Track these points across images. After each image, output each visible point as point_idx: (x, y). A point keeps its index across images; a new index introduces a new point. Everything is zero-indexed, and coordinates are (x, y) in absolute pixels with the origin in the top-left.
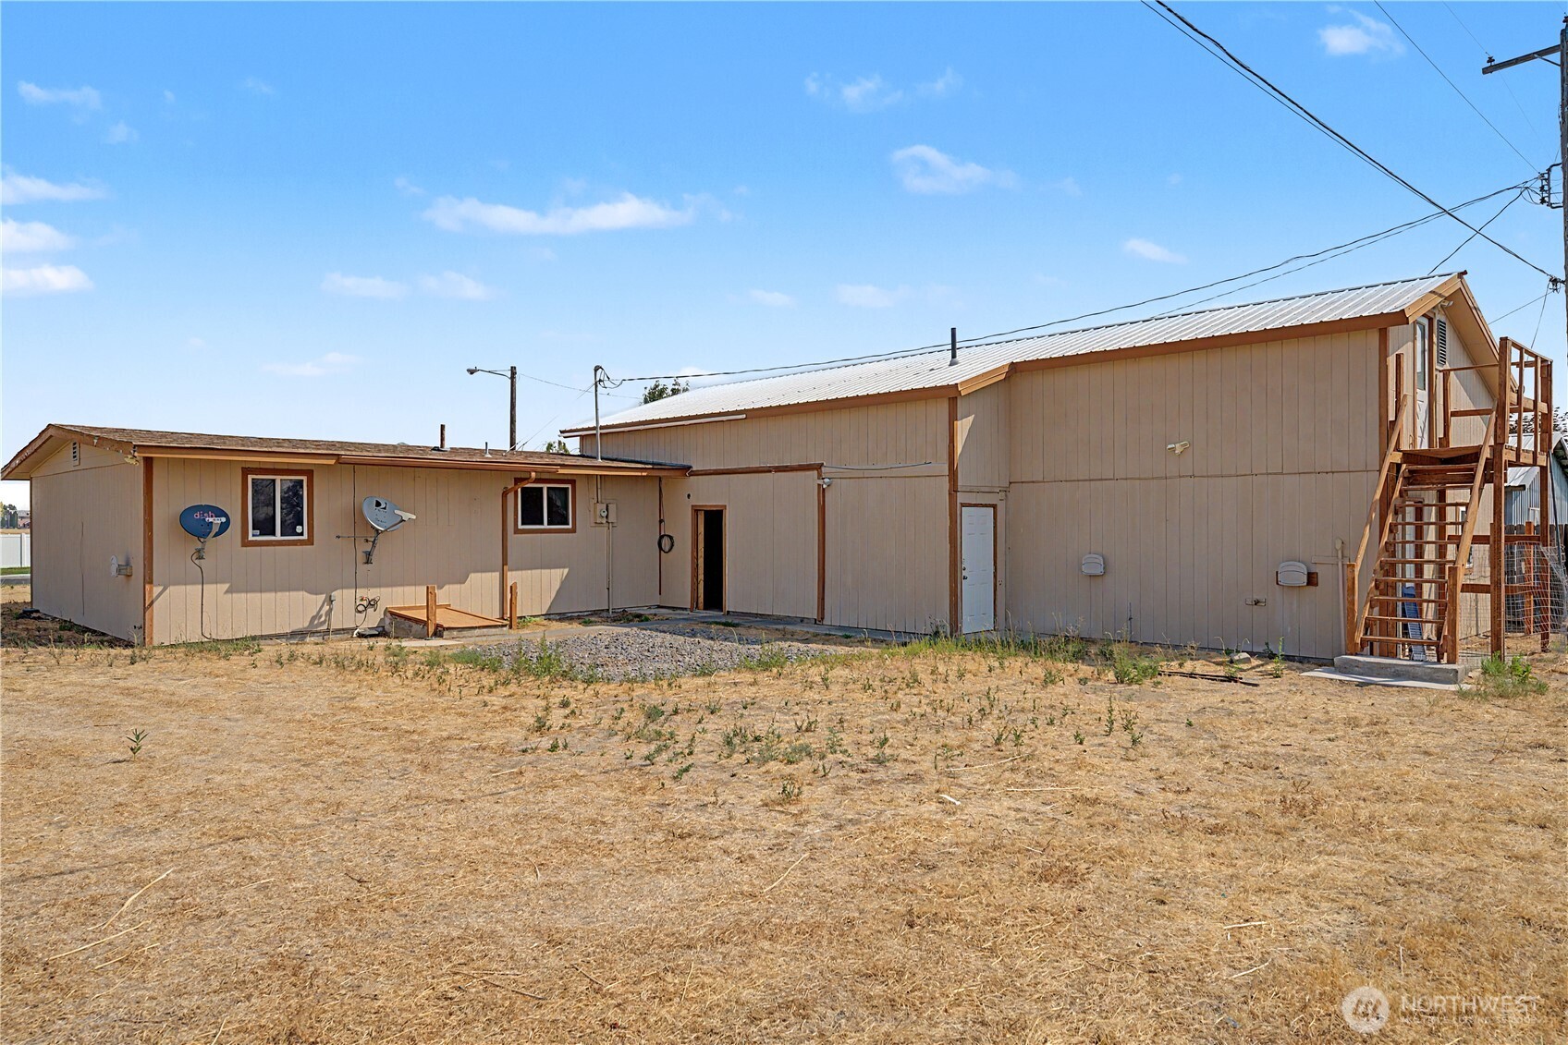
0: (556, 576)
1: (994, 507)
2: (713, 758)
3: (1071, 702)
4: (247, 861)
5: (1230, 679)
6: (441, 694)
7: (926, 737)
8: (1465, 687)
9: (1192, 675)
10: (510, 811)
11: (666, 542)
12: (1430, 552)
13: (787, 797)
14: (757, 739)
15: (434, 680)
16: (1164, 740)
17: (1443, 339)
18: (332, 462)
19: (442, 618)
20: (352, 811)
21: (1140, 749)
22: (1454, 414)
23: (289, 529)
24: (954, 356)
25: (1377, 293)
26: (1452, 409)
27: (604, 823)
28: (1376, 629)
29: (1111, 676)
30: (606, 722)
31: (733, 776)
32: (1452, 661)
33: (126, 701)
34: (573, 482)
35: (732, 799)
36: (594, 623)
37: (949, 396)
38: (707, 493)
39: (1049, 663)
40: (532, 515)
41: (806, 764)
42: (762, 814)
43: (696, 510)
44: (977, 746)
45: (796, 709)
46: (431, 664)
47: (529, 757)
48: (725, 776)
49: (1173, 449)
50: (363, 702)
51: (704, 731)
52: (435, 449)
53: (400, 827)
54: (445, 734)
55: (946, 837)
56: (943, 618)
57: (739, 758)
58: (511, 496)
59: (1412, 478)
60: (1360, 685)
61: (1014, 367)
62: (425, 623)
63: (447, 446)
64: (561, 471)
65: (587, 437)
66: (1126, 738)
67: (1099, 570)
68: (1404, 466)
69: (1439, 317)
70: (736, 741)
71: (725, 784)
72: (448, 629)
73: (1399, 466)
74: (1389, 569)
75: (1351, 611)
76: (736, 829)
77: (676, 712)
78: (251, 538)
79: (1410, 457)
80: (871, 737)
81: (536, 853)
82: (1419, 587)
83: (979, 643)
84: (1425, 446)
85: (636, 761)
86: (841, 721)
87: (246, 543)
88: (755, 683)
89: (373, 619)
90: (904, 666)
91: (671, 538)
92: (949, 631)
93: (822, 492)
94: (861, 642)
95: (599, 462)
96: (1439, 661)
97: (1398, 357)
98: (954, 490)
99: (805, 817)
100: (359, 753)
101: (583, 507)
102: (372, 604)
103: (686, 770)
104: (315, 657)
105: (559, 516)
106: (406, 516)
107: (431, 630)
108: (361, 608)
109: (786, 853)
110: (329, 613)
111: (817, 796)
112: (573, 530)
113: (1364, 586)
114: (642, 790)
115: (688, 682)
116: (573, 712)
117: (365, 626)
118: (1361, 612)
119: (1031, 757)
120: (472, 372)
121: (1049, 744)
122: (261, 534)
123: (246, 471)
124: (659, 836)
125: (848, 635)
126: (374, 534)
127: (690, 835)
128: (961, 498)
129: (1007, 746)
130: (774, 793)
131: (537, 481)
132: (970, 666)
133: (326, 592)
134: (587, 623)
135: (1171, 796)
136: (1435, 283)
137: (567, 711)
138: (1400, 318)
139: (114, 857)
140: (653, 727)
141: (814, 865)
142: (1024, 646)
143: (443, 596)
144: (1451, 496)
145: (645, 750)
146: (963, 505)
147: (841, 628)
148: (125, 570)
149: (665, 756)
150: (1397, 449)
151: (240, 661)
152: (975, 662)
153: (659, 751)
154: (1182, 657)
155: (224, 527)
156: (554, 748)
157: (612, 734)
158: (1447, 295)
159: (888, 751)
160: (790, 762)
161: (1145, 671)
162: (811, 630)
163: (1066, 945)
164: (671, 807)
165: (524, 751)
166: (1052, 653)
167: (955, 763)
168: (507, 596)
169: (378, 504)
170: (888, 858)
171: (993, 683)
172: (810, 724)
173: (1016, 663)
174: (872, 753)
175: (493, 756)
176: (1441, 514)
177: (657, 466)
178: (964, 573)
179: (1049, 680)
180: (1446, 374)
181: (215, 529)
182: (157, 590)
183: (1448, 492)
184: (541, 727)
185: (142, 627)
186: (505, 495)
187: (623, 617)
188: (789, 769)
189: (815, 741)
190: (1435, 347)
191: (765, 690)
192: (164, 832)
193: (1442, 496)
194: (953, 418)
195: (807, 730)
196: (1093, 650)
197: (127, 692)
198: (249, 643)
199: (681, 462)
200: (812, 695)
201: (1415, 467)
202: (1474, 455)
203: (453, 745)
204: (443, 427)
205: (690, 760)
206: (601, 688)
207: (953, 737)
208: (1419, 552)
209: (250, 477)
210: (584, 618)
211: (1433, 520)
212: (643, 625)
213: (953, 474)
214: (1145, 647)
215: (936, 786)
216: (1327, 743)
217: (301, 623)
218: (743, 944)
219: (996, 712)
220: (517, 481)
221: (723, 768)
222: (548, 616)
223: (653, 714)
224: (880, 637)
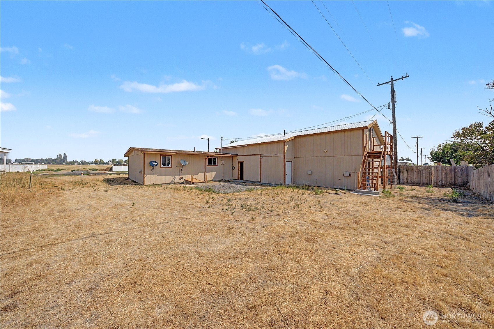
0: (214, 174)
1: (292, 162)
2: (239, 210)
3: (308, 199)
4: (144, 232)
5: (336, 194)
6: (191, 196)
7: (281, 206)
8: (381, 196)
9: (329, 193)
10: (198, 221)
11: (233, 168)
12: (371, 170)
13: (253, 219)
14: (248, 206)
15: (190, 193)
16: (326, 207)
17: (373, 132)
18: (175, 153)
19: (194, 181)
20: (168, 220)
21: (322, 209)
22: (375, 145)
23: (168, 165)
24: (284, 135)
25: (358, 124)
26: (375, 144)
27: (216, 225)
28: (363, 185)
29: (314, 193)
30: (220, 202)
31: (243, 214)
32: (377, 191)
33: (136, 196)
34: (217, 157)
35: (242, 220)
36: (221, 182)
37: (284, 142)
38: (240, 159)
39: (303, 190)
40: (210, 163)
41: (257, 211)
42: (248, 223)
43: (238, 162)
44: (290, 208)
45: (256, 199)
46: (190, 189)
47: (204, 209)
48: (241, 214)
49: (324, 151)
50: (176, 197)
51: (238, 204)
52: (194, 151)
53: (176, 225)
54: (190, 204)
55: (286, 230)
56: (282, 182)
57: (244, 210)
58: (206, 160)
59: (369, 157)
60: (360, 195)
61: (295, 136)
62: (191, 182)
63: (195, 151)
64: (215, 155)
65: (220, 149)
66: (319, 206)
67: (311, 173)
68: (367, 155)
69: (372, 128)
70: (244, 206)
71: (241, 216)
72: (195, 183)
73: (366, 155)
74: (365, 173)
75: (358, 181)
76: (242, 227)
77: (233, 200)
78: (161, 167)
79: (368, 153)
80: (270, 206)
81: (201, 232)
82: (369, 176)
83: (289, 187)
84: (370, 151)
85: (225, 210)
86: (264, 202)
87: (161, 168)
88: (248, 194)
89: (182, 181)
90: (276, 191)
91: (234, 167)
92: (283, 184)
93: (261, 159)
94: (268, 186)
95: (222, 154)
96: (375, 191)
97: (366, 135)
98: (284, 159)
99: (257, 224)
100: (173, 207)
101: (219, 161)
102: (182, 178)
103: (234, 212)
104: (170, 188)
105: (215, 163)
106: (188, 163)
107: (192, 183)
108: (180, 179)
109: (252, 233)
110: (175, 180)
111: (259, 219)
112: (217, 166)
113: (361, 176)
114: (225, 217)
115: (236, 194)
116: (214, 200)
117: (181, 182)
118: (360, 181)
119: (301, 211)
120: (202, 139)
121: (304, 207)
122: (163, 166)
123: (161, 155)
124: (227, 228)
125: (265, 185)
126: (182, 166)
127: (233, 228)
128: (286, 160)
129: (296, 208)
130: (250, 218)
131: (210, 157)
132: (288, 191)
133: (174, 176)
134: (219, 182)
135: (330, 220)
136: (372, 122)
137: (213, 199)
138: (367, 127)
139: (120, 229)
140: (228, 203)
141: (258, 237)
142: (298, 187)
143: (194, 177)
144: (375, 160)
145: (227, 208)
146: (286, 161)
147: (264, 183)
148: (141, 172)
149: (230, 209)
150: (366, 152)
151: (158, 188)
152: (289, 190)
153: (229, 208)
154: (327, 189)
155: (157, 165)
156: (209, 207)
157: (221, 204)
158: (374, 124)
159: (273, 209)
160: (254, 211)
161: (321, 192)
162: (259, 184)
163: (315, 261)
164: (229, 221)
165: (203, 208)
166: (303, 189)
167: (286, 212)
168: (205, 177)
169: (183, 161)
170: (274, 235)
171: (293, 194)
172: (258, 203)
173: (296, 190)
174: (270, 209)
175: (197, 208)
176: (373, 163)
177: (232, 154)
178: (286, 174)
179: (303, 194)
180: (373, 138)
181: (155, 165)
182: (146, 175)
183: (374, 159)
184: (207, 203)
185: (143, 182)
186: (205, 159)
187: (226, 181)
188: (254, 213)
189: (258, 206)
190: (372, 133)
191: (250, 196)
192: (132, 224)
193: (373, 160)
194: (284, 146)
195: (257, 204)
196: (310, 188)
197: (137, 194)
198: (160, 185)
199: (236, 154)
200: (259, 197)
201: (369, 155)
202: (381, 153)
203: (190, 206)
204: (195, 148)
205: (235, 210)
206: (220, 195)
207: (285, 206)
208: (369, 170)
209: (161, 156)
210: (219, 181)
211: (371, 164)
212: (229, 182)
213: (284, 156)
214: (320, 187)
215: (283, 217)
216: (358, 207)
217: (170, 182)
218: (242, 258)
219: (293, 200)
220: (207, 157)
221: (241, 212)
222: (213, 181)
223: (229, 200)
224: (271, 185)
